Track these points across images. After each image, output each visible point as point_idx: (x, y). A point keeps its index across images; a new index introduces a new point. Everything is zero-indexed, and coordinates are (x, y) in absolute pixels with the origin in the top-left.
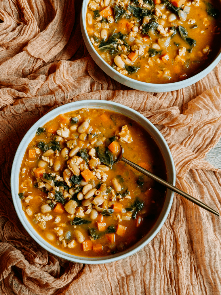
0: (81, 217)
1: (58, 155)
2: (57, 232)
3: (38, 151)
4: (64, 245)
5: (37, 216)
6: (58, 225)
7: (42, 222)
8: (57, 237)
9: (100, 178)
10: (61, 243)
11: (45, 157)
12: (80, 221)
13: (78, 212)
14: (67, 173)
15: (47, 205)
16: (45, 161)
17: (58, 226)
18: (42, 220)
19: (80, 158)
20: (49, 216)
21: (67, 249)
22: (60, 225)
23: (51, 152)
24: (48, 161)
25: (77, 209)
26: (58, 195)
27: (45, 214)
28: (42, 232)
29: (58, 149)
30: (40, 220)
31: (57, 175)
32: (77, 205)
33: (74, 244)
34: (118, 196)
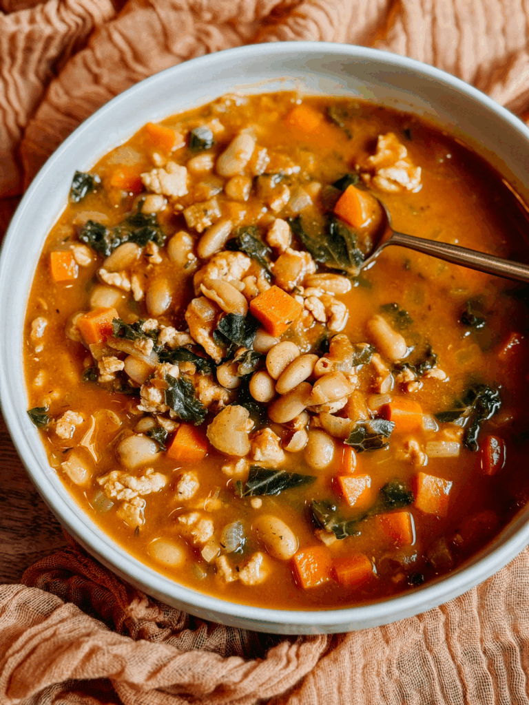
0: (275, 467)
1: (157, 258)
2: (192, 530)
3: (83, 255)
4: (223, 578)
5: (108, 481)
6: (190, 506)
7: (130, 501)
8: (194, 551)
9: (323, 318)
10: (213, 568)
11: (110, 271)
12: (271, 479)
13: (260, 446)
14: (199, 314)
15: (141, 435)
16: (113, 287)
17: (193, 510)
18: (129, 494)
19: (240, 255)
20: (151, 476)
21: (238, 590)
22: (198, 506)
23: (131, 251)
24: (126, 285)
25: (254, 437)
26: (178, 391)
27: (139, 472)
28: (133, 538)
29: (155, 240)
30: (122, 493)
31: (163, 326)
32: (250, 425)
33: (261, 569)
34: (400, 376)
